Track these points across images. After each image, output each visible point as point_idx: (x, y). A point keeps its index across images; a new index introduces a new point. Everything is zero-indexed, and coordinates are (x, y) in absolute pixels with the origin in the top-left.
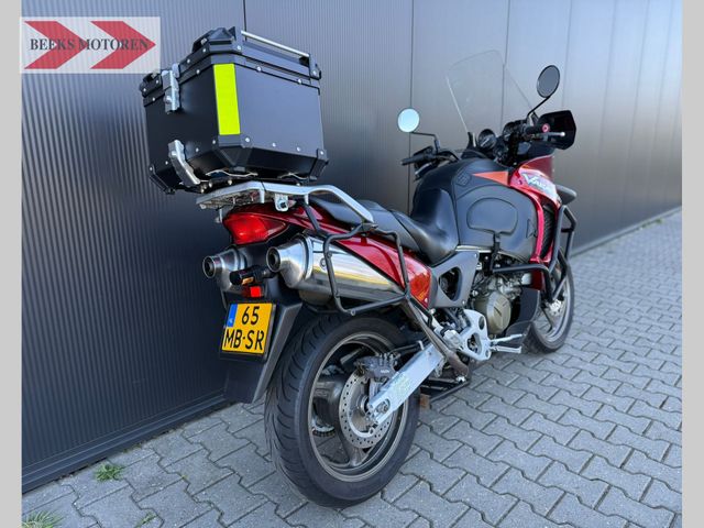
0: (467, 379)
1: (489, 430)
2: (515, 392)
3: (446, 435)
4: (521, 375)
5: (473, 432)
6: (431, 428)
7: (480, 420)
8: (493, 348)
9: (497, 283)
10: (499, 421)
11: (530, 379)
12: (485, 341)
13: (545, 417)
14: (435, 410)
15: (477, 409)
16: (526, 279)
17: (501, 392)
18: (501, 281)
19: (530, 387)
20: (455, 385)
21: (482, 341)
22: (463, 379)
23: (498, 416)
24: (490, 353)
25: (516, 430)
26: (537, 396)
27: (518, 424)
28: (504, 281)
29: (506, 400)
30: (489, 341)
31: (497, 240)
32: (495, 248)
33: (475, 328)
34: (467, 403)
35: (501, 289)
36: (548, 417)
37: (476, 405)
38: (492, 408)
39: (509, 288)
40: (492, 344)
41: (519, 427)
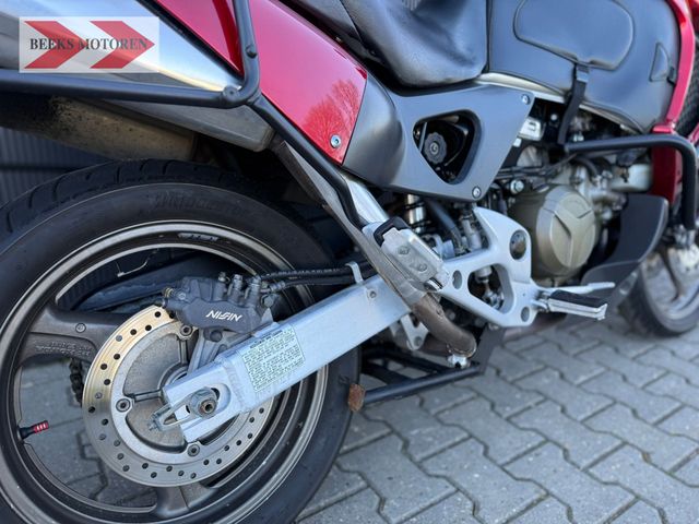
0: (473, 362)
1: (518, 469)
2: (591, 398)
3: (428, 465)
4: (609, 369)
5: (486, 466)
6: (406, 444)
7: (507, 442)
8: (542, 303)
9: (572, 177)
10: (545, 452)
11: (625, 378)
12: (523, 288)
13: (646, 457)
14: (427, 411)
15: (508, 419)
16: (638, 175)
17: (565, 394)
18: (582, 174)
19: (623, 391)
20: (443, 370)
21: (514, 285)
22: (463, 362)
23: (547, 440)
24: (532, 315)
25: (578, 477)
26: (634, 412)
27: (585, 463)
28: (591, 175)
29: (570, 410)
30: (533, 287)
31: (581, 77)
32: (573, 94)
33: (499, 253)
34: (493, 406)
35: (582, 189)
36: (653, 458)
37: (508, 411)
38: (538, 422)
39: (600, 190)
40: (540, 296)
41: (585, 471)
